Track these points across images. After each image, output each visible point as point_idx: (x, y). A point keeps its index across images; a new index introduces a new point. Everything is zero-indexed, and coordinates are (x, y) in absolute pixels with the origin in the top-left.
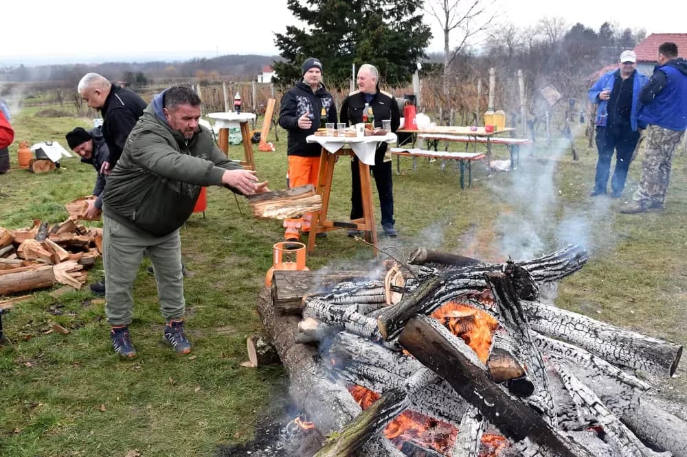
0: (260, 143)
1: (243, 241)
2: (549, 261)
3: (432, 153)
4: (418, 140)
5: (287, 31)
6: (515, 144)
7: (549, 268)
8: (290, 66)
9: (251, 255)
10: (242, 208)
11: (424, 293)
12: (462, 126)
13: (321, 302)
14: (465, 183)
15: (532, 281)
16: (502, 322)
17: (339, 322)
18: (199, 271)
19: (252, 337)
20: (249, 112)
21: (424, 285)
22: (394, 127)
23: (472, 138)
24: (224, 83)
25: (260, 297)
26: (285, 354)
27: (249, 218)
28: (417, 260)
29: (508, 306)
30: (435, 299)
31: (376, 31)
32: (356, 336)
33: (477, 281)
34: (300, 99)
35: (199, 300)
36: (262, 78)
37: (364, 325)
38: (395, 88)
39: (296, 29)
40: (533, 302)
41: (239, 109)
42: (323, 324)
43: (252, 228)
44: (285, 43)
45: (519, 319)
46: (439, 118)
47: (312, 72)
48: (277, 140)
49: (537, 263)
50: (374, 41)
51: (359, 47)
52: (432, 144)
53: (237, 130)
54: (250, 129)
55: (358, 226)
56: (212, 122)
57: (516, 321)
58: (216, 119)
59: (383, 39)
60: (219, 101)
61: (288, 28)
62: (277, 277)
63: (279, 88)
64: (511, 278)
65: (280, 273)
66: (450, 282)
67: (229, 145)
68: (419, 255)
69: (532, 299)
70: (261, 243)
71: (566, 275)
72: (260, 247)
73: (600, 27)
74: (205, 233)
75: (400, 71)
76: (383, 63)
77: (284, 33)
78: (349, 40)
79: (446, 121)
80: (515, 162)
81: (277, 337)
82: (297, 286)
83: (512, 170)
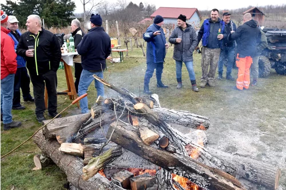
5: (7, 3)
6: (122, 51)
19: (37, 155)
26: (59, 162)
31: (51, 4)
39: (11, 2)
44: (5, 8)
50: (51, 8)
51: (44, 11)
55: (68, 93)
59: (55, 8)
61: (7, 1)
73: (139, 4)
76: (56, 18)
77: (5, 4)
78: (38, 8)
80: (122, 59)
81: (52, 154)
82: (56, 124)
83: (121, 62)
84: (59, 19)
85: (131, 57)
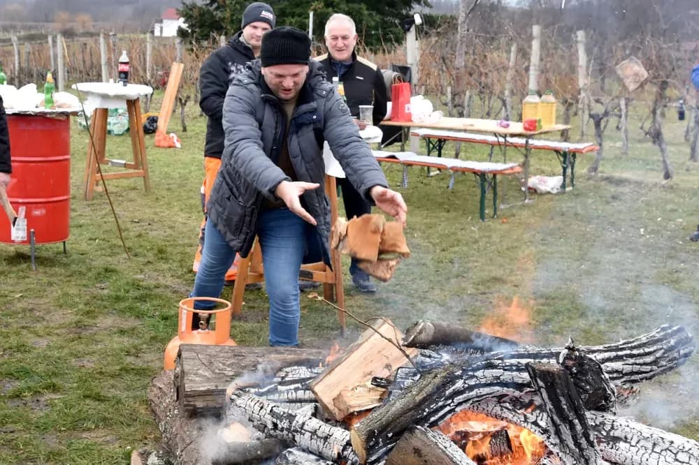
0: (157, 134)
1: (128, 292)
2: (631, 348)
3: (433, 159)
4: (411, 138)
6: (570, 152)
7: (631, 361)
8: (209, 10)
9: (139, 316)
10: (127, 239)
11: (429, 389)
12: (482, 118)
13: (257, 398)
14: (487, 211)
15: (606, 381)
16: (555, 445)
17: (285, 432)
18: (55, 338)
19: (140, 450)
20: (141, 83)
21: (429, 377)
22: (378, 117)
23: (502, 140)
24: (102, 36)
25: (154, 386)
27: (136, 255)
28: (416, 340)
29: (565, 419)
30: (447, 399)
32: (313, 457)
33: (515, 373)
34: (233, 68)
35: (54, 386)
36: (161, 28)
37: (326, 438)
38: (376, 53)
40: (605, 414)
41: (125, 77)
42: (259, 434)
43: (142, 271)
45: (583, 441)
46: (446, 104)
47: (255, 27)
48: (185, 130)
49: (611, 351)
52: (434, 147)
53: (120, 111)
54: (142, 111)
55: (314, 276)
56: (82, 96)
57: (578, 444)
58: (87, 93)
60: (92, 63)
62: (184, 355)
63: (189, 46)
64: (571, 373)
65: (191, 348)
66: (470, 373)
67: (107, 135)
68: (420, 332)
69: (604, 409)
70: (159, 297)
71: (658, 374)
72: (155, 302)
74: (66, 277)
75: (385, 26)
79: (458, 109)
80: (568, 180)
81: (182, 451)
82: (217, 371)
83: (564, 193)
84: (370, 15)
85: (607, 179)
